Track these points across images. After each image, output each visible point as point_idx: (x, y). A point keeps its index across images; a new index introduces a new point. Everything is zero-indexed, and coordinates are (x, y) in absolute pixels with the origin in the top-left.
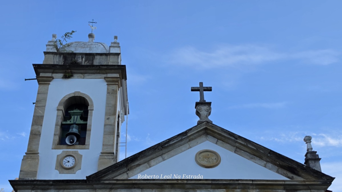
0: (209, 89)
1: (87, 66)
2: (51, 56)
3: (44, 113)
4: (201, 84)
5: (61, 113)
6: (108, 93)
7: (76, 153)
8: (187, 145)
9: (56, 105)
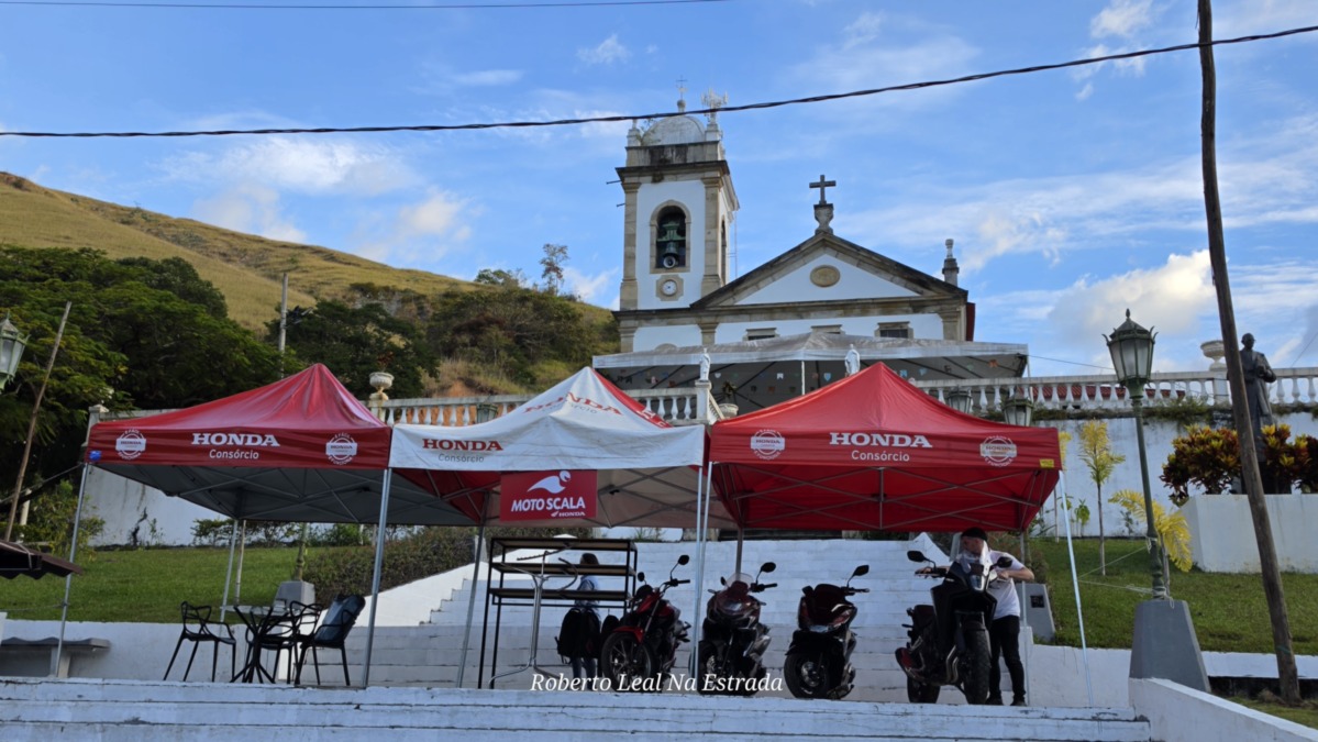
0: (832, 184)
1: (679, 165)
2: (635, 152)
3: (635, 229)
4: (822, 177)
5: (655, 230)
6: (707, 199)
7: (677, 277)
8: (801, 261)
9: (648, 219)
